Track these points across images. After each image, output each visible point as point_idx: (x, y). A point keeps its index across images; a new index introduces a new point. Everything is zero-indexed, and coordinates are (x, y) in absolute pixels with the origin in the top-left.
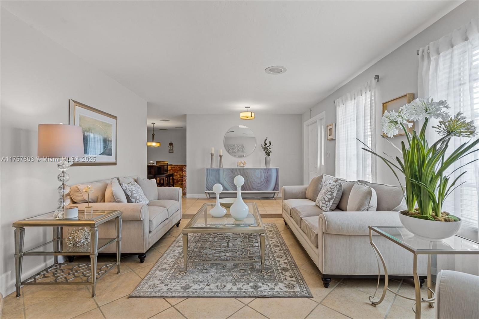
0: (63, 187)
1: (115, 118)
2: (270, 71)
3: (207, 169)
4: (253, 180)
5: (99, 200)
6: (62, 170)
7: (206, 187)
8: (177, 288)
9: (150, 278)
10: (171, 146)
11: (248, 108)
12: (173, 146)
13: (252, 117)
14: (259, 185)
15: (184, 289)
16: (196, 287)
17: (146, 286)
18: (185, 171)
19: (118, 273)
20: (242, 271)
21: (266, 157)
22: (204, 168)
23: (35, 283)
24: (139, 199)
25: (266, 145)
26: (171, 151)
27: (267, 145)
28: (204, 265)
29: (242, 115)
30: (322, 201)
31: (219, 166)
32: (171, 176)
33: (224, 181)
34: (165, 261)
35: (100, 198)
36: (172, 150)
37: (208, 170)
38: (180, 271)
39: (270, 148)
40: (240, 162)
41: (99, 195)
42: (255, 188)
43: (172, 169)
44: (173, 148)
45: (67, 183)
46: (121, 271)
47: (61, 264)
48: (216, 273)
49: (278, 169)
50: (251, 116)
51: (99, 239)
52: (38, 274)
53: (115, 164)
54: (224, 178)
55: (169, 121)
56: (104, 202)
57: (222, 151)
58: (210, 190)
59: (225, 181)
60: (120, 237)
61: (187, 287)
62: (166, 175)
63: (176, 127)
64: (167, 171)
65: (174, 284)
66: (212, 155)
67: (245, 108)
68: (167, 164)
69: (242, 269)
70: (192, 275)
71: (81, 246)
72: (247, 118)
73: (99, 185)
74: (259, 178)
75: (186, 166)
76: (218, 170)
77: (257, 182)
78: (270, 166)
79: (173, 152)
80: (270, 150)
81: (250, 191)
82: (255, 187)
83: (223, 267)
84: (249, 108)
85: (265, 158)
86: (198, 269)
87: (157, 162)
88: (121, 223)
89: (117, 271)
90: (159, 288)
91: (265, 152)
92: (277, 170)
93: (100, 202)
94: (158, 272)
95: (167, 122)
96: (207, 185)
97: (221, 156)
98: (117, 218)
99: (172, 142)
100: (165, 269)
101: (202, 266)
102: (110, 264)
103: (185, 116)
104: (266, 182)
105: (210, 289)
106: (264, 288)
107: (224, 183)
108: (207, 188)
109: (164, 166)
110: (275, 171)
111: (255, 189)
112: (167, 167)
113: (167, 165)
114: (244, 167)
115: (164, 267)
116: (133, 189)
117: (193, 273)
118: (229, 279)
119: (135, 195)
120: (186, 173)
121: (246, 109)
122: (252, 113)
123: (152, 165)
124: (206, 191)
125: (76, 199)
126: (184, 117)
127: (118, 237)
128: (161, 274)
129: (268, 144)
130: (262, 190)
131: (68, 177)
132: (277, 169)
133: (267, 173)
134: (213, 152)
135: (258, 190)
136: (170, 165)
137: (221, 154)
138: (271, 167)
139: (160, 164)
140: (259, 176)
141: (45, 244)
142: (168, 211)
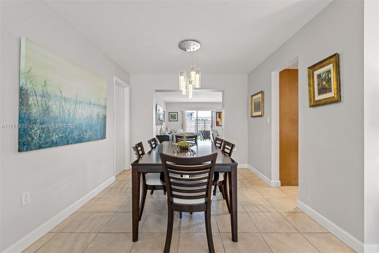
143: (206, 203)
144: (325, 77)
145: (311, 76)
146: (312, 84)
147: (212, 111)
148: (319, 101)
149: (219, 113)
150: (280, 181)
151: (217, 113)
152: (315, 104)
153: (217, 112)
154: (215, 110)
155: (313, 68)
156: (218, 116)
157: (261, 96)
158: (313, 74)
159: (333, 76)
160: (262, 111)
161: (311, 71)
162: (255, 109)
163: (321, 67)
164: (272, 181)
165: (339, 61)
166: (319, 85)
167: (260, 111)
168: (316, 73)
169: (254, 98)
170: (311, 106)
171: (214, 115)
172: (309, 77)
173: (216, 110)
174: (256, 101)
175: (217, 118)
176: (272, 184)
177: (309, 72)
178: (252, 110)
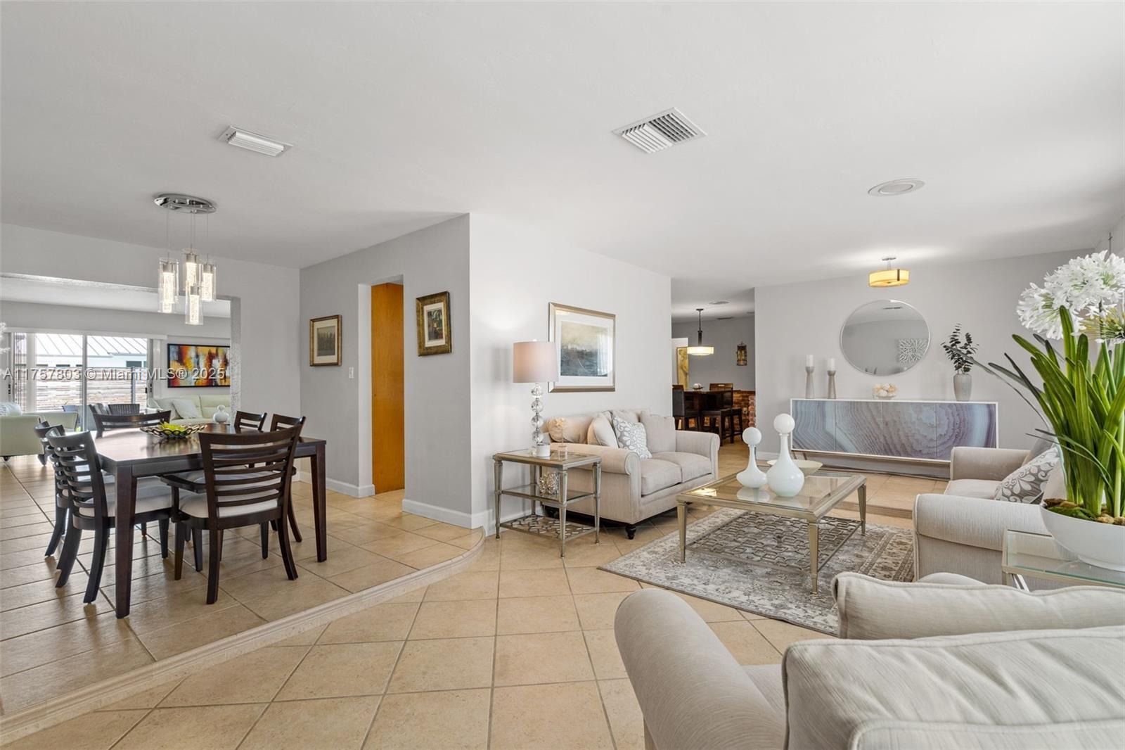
0: (536, 419)
1: (613, 316)
2: (881, 192)
3: (796, 402)
4: (913, 432)
5: (581, 440)
6: (536, 397)
7: (793, 440)
8: (660, 575)
9: (632, 557)
10: (741, 352)
11: (891, 259)
12: (746, 352)
13: (898, 279)
14: (931, 444)
15: (668, 579)
16: (687, 581)
17: (623, 563)
18: (753, 404)
19: (596, 542)
20: (775, 583)
21: (958, 374)
22: (789, 401)
23: (511, 527)
24: (628, 446)
25: (957, 345)
26: (742, 363)
27: (959, 342)
28: (716, 562)
29: (874, 278)
30: (1004, 489)
31: (827, 395)
32: (736, 415)
33: (837, 429)
34: (663, 544)
35: (582, 438)
36: (744, 360)
37: (799, 403)
38: (675, 560)
39: (969, 352)
40: (878, 386)
41: (582, 433)
42: (920, 451)
43: (743, 400)
44: (746, 356)
45: (540, 414)
46: (600, 540)
47: (538, 516)
48: (729, 575)
49: (995, 405)
50: (896, 278)
51: (568, 490)
52: (515, 521)
53: (612, 390)
54: (836, 423)
55: (728, 303)
56: (587, 443)
57: (836, 361)
58: (802, 446)
59: (840, 428)
60: (599, 492)
61: (674, 578)
62: (723, 412)
63: (748, 313)
64: (731, 403)
65: (658, 571)
66: (809, 371)
67: (883, 260)
68: (730, 389)
69: (777, 582)
70: (690, 568)
71: (554, 493)
72: (889, 283)
73: (583, 420)
74: (932, 426)
75: (753, 393)
76: (821, 405)
77: (926, 436)
78: (971, 399)
79: (746, 365)
80: (969, 355)
81: (908, 456)
82: (921, 449)
83: (747, 571)
84: (893, 261)
85: (955, 377)
86: (704, 563)
87: (712, 386)
88: (599, 473)
89: (595, 539)
90: (636, 570)
91: (953, 361)
92: (990, 410)
93: (582, 443)
94: (645, 553)
95: (723, 305)
96: (797, 435)
97: (831, 374)
98: (595, 464)
99: (744, 344)
100: (656, 553)
101: (714, 561)
102: (585, 527)
103: (752, 290)
104: (954, 438)
105: (705, 589)
106: (794, 612)
107: (837, 434)
108: (797, 443)
109: (722, 393)
110: (985, 410)
111: (920, 453)
112: (732, 395)
113: (732, 392)
114: (889, 398)
115: (656, 550)
116: (626, 429)
117: (693, 565)
118: (743, 586)
119: (625, 438)
120: (754, 409)
121: (886, 262)
122: (898, 271)
123: (698, 390)
124: (794, 447)
125: (556, 436)
126: (749, 294)
127: (596, 492)
128: (648, 556)
129: (963, 341)
130: (941, 457)
131: (541, 407)
132: (989, 406)
133: (958, 415)
134: (811, 364)
135: (929, 455)
136: (738, 392)
137: (832, 369)
138: (972, 401)
139: (716, 390)
140: (934, 421)
141: (524, 486)
142: (681, 470)
143: (280, 505)
144: (436, 318)
145: (420, 312)
146: (421, 323)
147: (151, 341)
148: (430, 348)
149: (179, 348)
150: (374, 486)
151: (171, 346)
152: (425, 352)
153: (169, 345)
154: (165, 337)
155: (423, 300)
156: (174, 356)
157: (336, 325)
158: (422, 308)
159: (443, 317)
160: (338, 355)
161: (420, 304)
162: (320, 349)
163: (432, 303)
164: (360, 488)
165: (449, 301)
166: (429, 326)
167: (334, 354)
168: (427, 308)
169: (318, 325)
170: (420, 355)
171: (160, 350)
172: (418, 312)
173: (168, 336)
174: (322, 332)
175: (171, 362)
176: (359, 492)
177: (418, 305)
178: (313, 351)
